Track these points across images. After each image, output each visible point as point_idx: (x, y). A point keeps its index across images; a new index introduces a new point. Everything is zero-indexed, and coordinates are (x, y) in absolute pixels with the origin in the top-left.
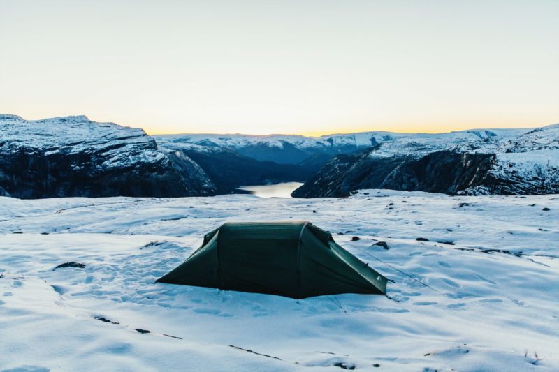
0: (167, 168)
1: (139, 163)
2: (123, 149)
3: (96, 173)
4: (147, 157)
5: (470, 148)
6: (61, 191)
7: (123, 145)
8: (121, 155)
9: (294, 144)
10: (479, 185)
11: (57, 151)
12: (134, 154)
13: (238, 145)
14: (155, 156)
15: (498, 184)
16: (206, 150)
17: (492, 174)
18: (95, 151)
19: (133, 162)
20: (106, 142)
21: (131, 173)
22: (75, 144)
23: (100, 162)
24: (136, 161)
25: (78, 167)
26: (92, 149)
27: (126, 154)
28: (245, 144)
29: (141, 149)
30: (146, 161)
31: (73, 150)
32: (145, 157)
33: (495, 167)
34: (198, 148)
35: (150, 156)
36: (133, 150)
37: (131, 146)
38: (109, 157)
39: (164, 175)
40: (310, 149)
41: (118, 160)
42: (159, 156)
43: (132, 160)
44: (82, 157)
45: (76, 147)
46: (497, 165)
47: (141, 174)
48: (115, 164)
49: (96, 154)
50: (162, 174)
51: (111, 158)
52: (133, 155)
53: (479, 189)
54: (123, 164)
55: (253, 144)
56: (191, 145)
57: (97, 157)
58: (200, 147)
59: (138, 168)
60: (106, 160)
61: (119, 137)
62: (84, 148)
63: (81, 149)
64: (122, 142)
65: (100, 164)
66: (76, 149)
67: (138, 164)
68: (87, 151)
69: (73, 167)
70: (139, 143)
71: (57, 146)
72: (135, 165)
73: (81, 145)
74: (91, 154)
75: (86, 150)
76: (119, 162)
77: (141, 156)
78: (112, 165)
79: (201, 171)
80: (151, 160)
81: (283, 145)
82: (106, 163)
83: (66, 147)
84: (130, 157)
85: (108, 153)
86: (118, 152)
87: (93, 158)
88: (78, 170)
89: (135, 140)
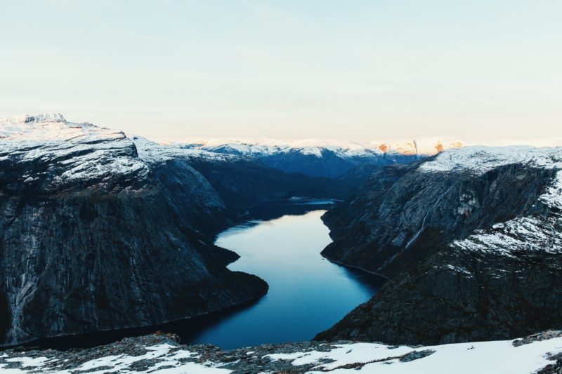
0: (145, 182)
1: (109, 174)
2: (90, 156)
3: (54, 186)
4: (120, 166)
5: (550, 160)
6: (8, 209)
7: (91, 151)
8: (87, 163)
9: (335, 151)
10: (526, 216)
11: (6, 158)
12: (105, 162)
13: (266, 152)
14: (131, 165)
15: (552, 215)
16: (219, 159)
17: (544, 200)
18: (54, 158)
19: (101, 173)
20: (70, 148)
21: (98, 187)
22: (30, 149)
23: (59, 173)
24: (105, 172)
25: (31, 178)
26: (51, 156)
27: (94, 162)
28: (275, 151)
29: (114, 156)
30: (119, 172)
31: (27, 156)
32: (117, 167)
33: (551, 190)
34: (209, 156)
35: (124, 165)
36: (103, 157)
37: (102, 152)
38: (71, 166)
39: (141, 190)
40: (356, 158)
41: (83, 170)
42: (137, 166)
43: (101, 170)
44: (38, 165)
45: (31, 152)
46: (555, 188)
47: (111, 188)
48: (78, 175)
49: (55, 161)
50: (138, 189)
51: (73, 167)
52: (103, 164)
53: (525, 221)
54: (88, 175)
55: (284, 151)
56: (200, 152)
57: (57, 165)
58: (212, 154)
59: (106, 181)
60: (67, 169)
61: (88, 141)
62: (41, 154)
63: (37, 156)
64: (90, 147)
65: (60, 175)
66: (31, 156)
67: (107, 176)
68: (43, 159)
69: (25, 178)
70: (112, 148)
71: (7, 151)
72: (103, 176)
73: (38, 150)
74: (49, 162)
75: (42, 156)
76: (83, 173)
77: (112, 165)
78: (73, 177)
79: (207, 185)
80: (124, 170)
81: (321, 152)
82: (67, 173)
83: (17, 152)
84: (99, 167)
85: (71, 161)
86: (84, 159)
87: (51, 167)
88: (30, 182)
89: (108, 145)
